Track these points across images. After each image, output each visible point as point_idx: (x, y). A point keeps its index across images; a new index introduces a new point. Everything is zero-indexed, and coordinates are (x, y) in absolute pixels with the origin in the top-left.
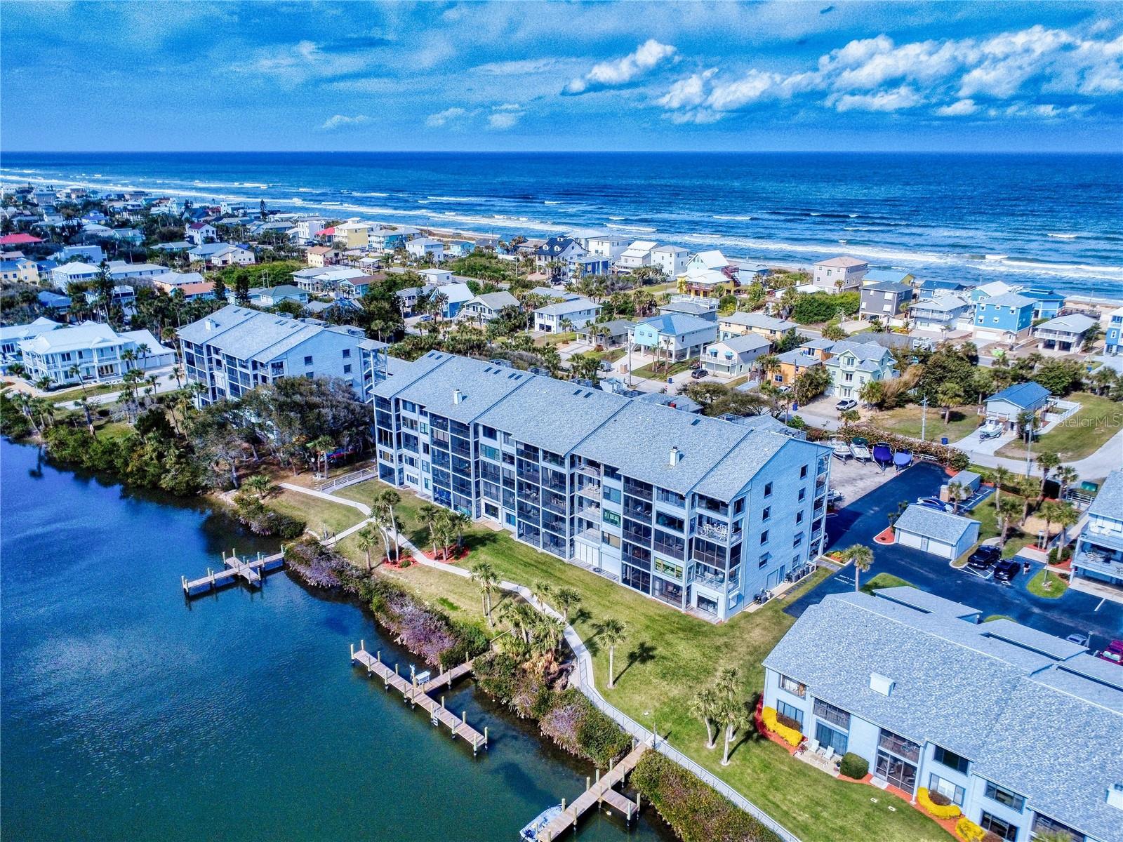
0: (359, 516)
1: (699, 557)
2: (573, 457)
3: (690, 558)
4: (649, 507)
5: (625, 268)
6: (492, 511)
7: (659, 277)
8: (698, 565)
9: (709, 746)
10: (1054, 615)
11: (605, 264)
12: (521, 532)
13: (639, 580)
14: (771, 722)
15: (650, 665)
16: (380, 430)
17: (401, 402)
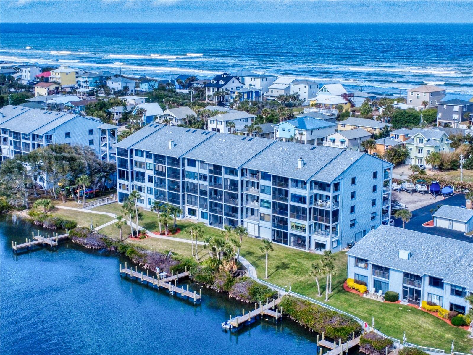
0: (109, 218)
1: (315, 219)
2: (242, 170)
3: (310, 220)
4: (287, 192)
5: (271, 97)
6: (192, 212)
7: (297, 102)
8: (315, 224)
9: (319, 296)
11: (257, 93)
12: (211, 222)
13: (282, 237)
14: (350, 283)
15: (287, 270)
16: (120, 171)
17: (134, 152)
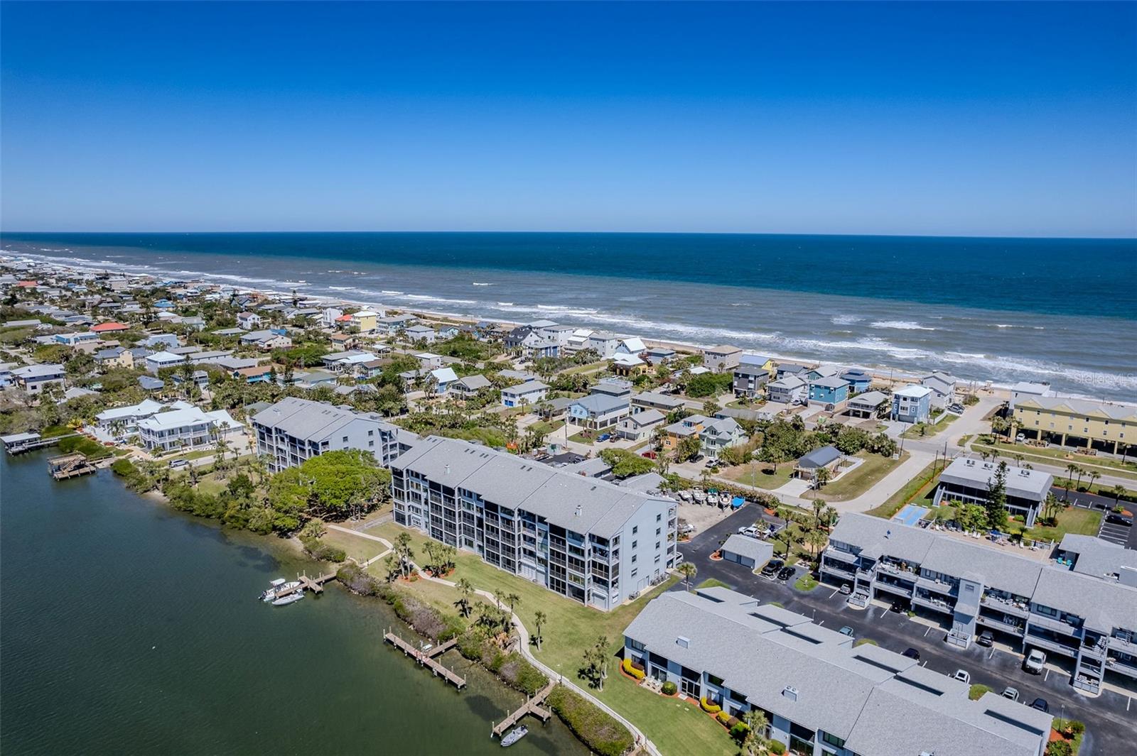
0: (384, 548)
1: (594, 573)
2: (519, 511)
3: (589, 573)
4: (564, 542)
5: (570, 349)
7: (595, 358)
8: (594, 577)
10: (805, 602)
11: (556, 348)
13: (560, 587)
14: (627, 666)
17: (410, 472)
